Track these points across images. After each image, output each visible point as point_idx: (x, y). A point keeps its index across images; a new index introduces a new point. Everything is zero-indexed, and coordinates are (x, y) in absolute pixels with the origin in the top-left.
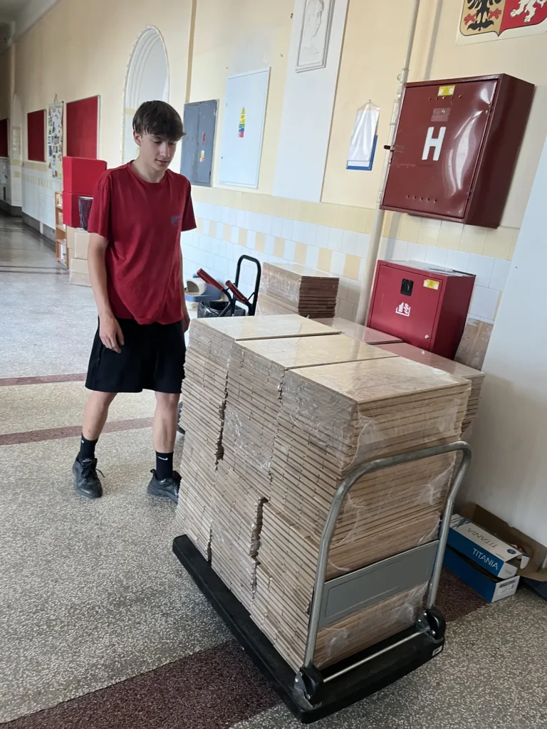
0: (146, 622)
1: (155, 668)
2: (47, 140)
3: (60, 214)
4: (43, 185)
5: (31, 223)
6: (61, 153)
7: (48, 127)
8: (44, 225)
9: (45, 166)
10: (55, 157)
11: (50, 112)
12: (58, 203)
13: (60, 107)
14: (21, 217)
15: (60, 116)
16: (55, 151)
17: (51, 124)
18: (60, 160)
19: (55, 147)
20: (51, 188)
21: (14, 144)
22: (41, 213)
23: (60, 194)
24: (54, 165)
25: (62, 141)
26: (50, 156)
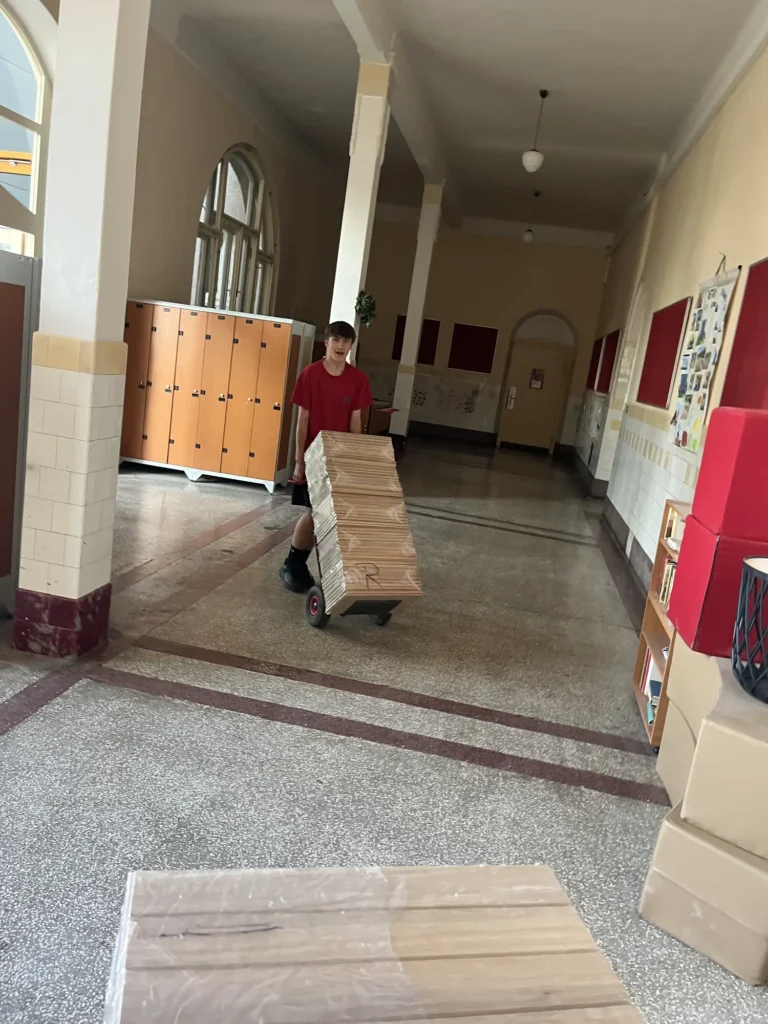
2: (681, 362)
3: (668, 567)
4: (652, 457)
5: (614, 524)
6: (707, 391)
7: (689, 334)
8: (635, 540)
9: (665, 417)
10: (689, 399)
11: (700, 300)
12: (669, 535)
13: (728, 282)
14: (603, 499)
15: (722, 303)
16: (694, 386)
17: (698, 325)
18: (702, 409)
19: (695, 378)
20: (665, 467)
21: (622, 371)
22: (635, 513)
23: (679, 513)
24: (684, 417)
25: (716, 364)
26: (680, 396)
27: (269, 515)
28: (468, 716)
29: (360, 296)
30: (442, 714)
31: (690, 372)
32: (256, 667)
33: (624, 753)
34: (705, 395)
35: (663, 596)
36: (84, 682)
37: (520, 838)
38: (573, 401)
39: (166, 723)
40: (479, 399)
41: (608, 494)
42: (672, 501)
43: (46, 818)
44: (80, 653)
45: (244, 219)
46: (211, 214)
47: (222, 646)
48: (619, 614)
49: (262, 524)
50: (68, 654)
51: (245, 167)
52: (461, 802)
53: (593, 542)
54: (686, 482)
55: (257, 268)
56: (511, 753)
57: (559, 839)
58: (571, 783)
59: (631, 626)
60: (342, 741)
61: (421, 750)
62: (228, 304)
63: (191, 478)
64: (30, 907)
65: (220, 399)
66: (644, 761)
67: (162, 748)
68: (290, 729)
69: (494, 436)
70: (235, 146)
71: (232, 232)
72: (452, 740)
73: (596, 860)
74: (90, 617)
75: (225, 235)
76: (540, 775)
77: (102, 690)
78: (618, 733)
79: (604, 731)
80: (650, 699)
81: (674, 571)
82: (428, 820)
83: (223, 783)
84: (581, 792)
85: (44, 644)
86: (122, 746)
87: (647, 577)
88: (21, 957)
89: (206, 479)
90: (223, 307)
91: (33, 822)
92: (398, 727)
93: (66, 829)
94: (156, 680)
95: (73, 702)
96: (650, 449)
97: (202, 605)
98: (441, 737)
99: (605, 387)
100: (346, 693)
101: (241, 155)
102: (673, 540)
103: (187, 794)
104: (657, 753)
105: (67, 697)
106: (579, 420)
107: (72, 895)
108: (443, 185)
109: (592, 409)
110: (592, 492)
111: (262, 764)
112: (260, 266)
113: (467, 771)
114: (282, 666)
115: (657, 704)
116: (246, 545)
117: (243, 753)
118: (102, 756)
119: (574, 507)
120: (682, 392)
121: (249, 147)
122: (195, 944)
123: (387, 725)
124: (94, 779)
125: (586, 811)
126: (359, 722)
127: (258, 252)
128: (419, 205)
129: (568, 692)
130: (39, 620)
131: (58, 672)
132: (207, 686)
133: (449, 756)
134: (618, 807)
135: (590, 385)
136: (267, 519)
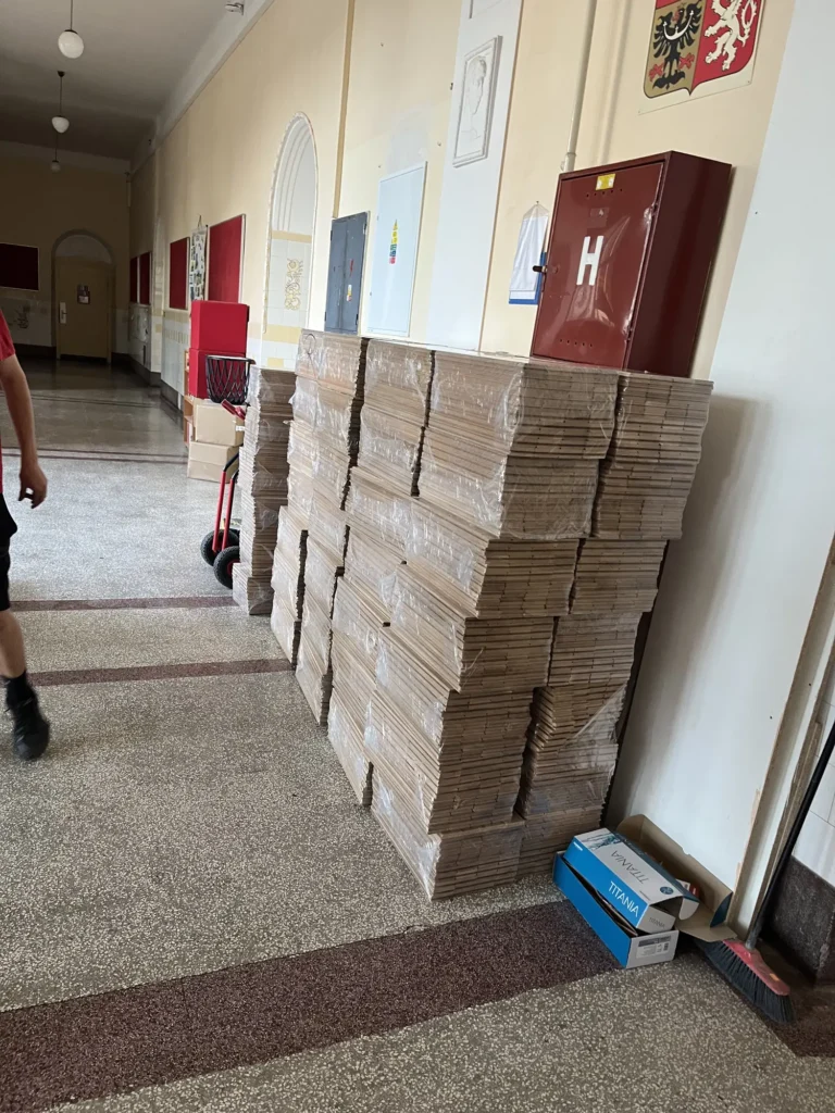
0: (81, 938)
1: (66, 998)
2: (189, 279)
4: (183, 342)
7: (191, 262)
8: (182, 396)
9: (186, 315)
11: (193, 241)
13: (203, 233)
15: (202, 245)
17: (194, 256)
21: (156, 287)
22: (179, 380)
25: (204, 279)
26: (191, 301)
31: (194, 287)
38: (120, 313)
40: (31, 315)
41: (162, 378)
69: (53, 349)
99: (146, 299)
106: (130, 330)
109: (139, 317)
120: (191, 298)
135: (133, 299)
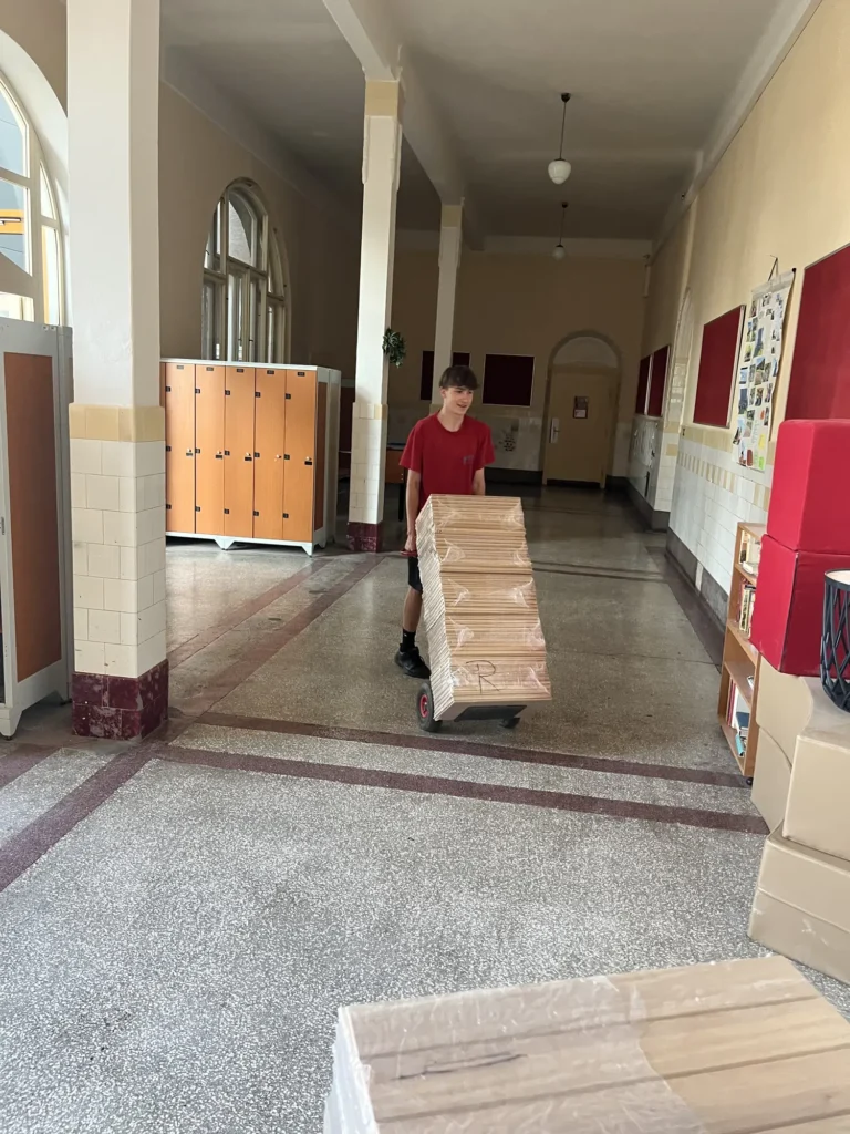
2: (739, 376)
3: (746, 592)
4: (716, 480)
5: (680, 557)
6: (769, 405)
7: (745, 345)
8: (705, 571)
9: (726, 436)
10: (751, 415)
11: (754, 308)
12: (743, 559)
13: (782, 287)
14: (666, 531)
15: (779, 310)
16: (755, 401)
17: (754, 335)
18: (766, 424)
19: (756, 393)
20: (731, 490)
21: (674, 392)
22: (702, 542)
23: (753, 535)
24: (747, 434)
25: (777, 375)
26: (741, 413)
27: (312, 579)
28: (552, 764)
29: (386, 334)
30: (525, 764)
31: (750, 386)
32: (326, 733)
33: (718, 787)
34: (767, 410)
35: (743, 623)
36: (153, 762)
37: (621, 876)
38: (623, 427)
39: (245, 795)
40: (520, 434)
41: (671, 526)
42: (745, 523)
43: (145, 895)
44: (144, 734)
45: (251, 262)
46: (215, 258)
47: (288, 715)
48: (696, 650)
49: (306, 589)
50: (133, 735)
51: (247, 205)
52: (557, 847)
53: (660, 578)
54: (755, 504)
55: (267, 312)
56: (601, 796)
57: (661, 874)
58: (666, 820)
59: (710, 660)
60: (428, 799)
61: (509, 801)
62: (240, 355)
63: (222, 547)
64: (145, 979)
65: (247, 459)
66: (738, 794)
67: (246, 819)
68: (372, 792)
69: (539, 474)
70: (235, 181)
71: (238, 275)
72: (540, 788)
73: (699, 891)
74: (150, 695)
75: (231, 279)
76: (633, 816)
77: (174, 768)
78: (708, 768)
79: (694, 768)
80: (739, 730)
81: (753, 597)
82: (527, 867)
83: (314, 847)
84: (677, 828)
85: (107, 727)
86: (205, 821)
87: (722, 609)
88: (146, 1026)
89: (239, 546)
90: (235, 358)
91: (132, 899)
92: (482, 780)
93: (166, 903)
94: (226, 754)
95: (147, 782)
96: (712, 472)
97: (260, 676)
98: (526, 786)
99: (657, 410)
100: (423, 751)
101: (241, 192)
102: (749, 563)
103: (280, 861)
104: (751, 784)
105: (140, 778)
106: (631, 448)
107: (185, 963)
108: (462, 204)
109: (644, 434)
110: (651, 525)
111: (349, 826)
112: (271, 310)
113: (558, 816)
114: (352, 730)
115: (747, 736)
116: (293, 611)
117: (329, 818)
118: (187, 832)
119: (634, 542)
120: (743, 408)
121: (249, 182)
122: (440, 1084)
123: (470, 779)
124: (184, 853)
125: (684, 845)
126: (442, 779)
127: (268, 294)
128: (438, 228)
129: (651, 731)
130: (99, 703)
131: (124, 754)
132: (279, 756)
133: (537, 804)
134: (716, 839)
135: (640, 409)
136: (310, 583)
